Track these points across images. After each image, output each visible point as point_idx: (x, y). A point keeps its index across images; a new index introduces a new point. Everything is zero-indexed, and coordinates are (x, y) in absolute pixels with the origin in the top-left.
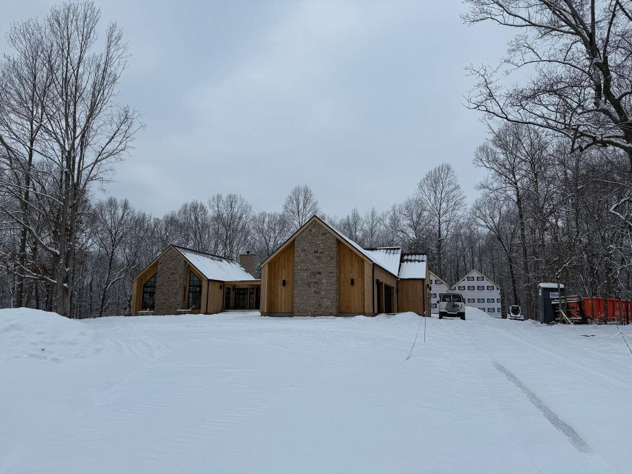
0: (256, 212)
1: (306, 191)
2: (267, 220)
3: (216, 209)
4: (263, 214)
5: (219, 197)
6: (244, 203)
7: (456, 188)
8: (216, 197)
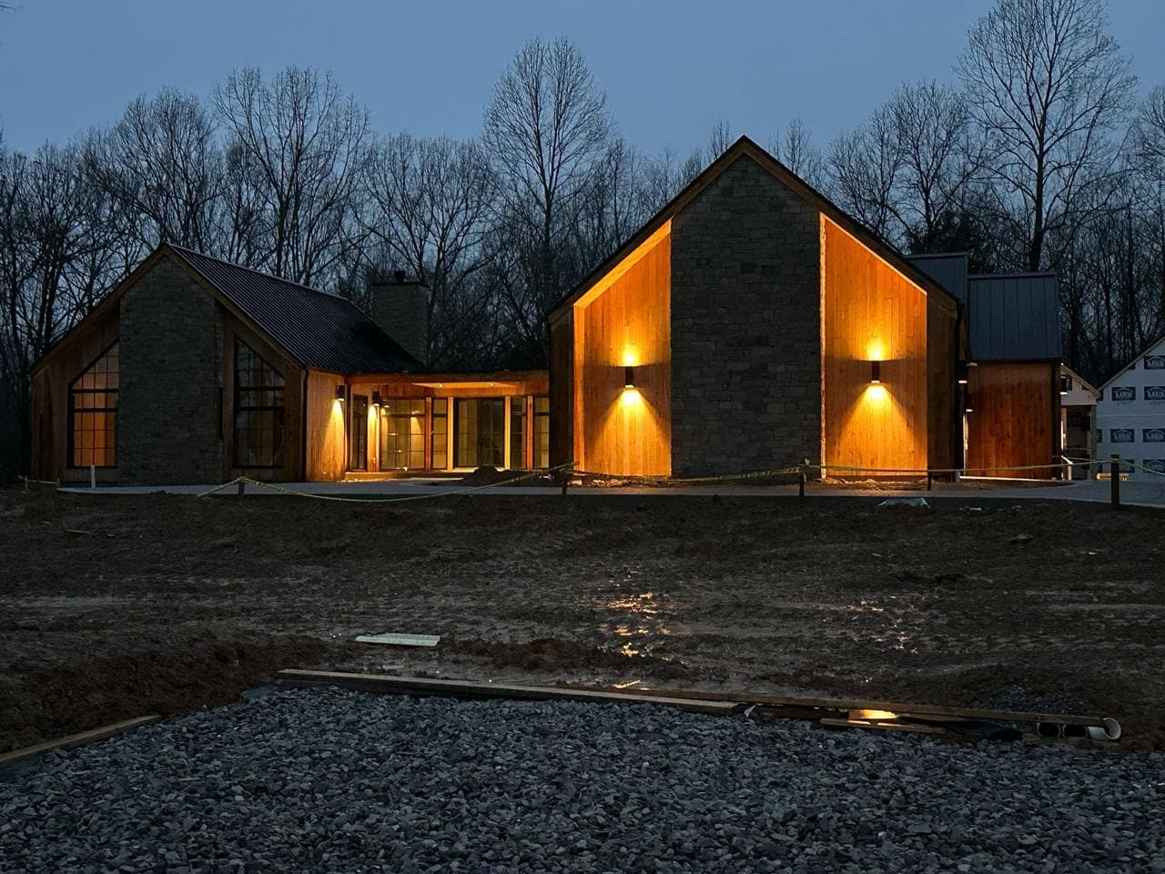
0: (380, 133)
1: (565, 59)
2: (415, 162)
3: (242, 121)
4: (403, 142)
5: (251, 77)
6: (343, 102)
7: (1101, 47)
8: (239, 77)
